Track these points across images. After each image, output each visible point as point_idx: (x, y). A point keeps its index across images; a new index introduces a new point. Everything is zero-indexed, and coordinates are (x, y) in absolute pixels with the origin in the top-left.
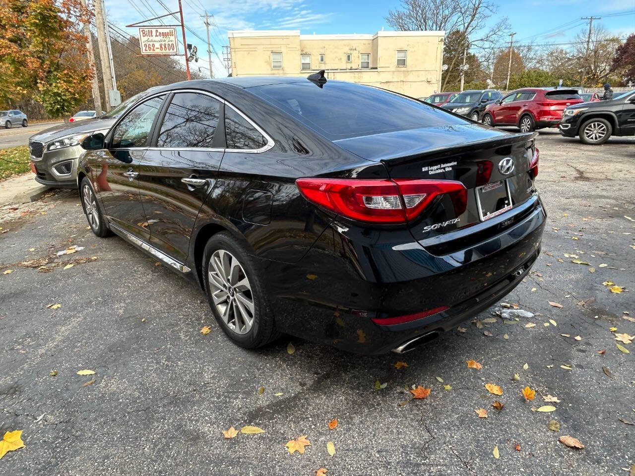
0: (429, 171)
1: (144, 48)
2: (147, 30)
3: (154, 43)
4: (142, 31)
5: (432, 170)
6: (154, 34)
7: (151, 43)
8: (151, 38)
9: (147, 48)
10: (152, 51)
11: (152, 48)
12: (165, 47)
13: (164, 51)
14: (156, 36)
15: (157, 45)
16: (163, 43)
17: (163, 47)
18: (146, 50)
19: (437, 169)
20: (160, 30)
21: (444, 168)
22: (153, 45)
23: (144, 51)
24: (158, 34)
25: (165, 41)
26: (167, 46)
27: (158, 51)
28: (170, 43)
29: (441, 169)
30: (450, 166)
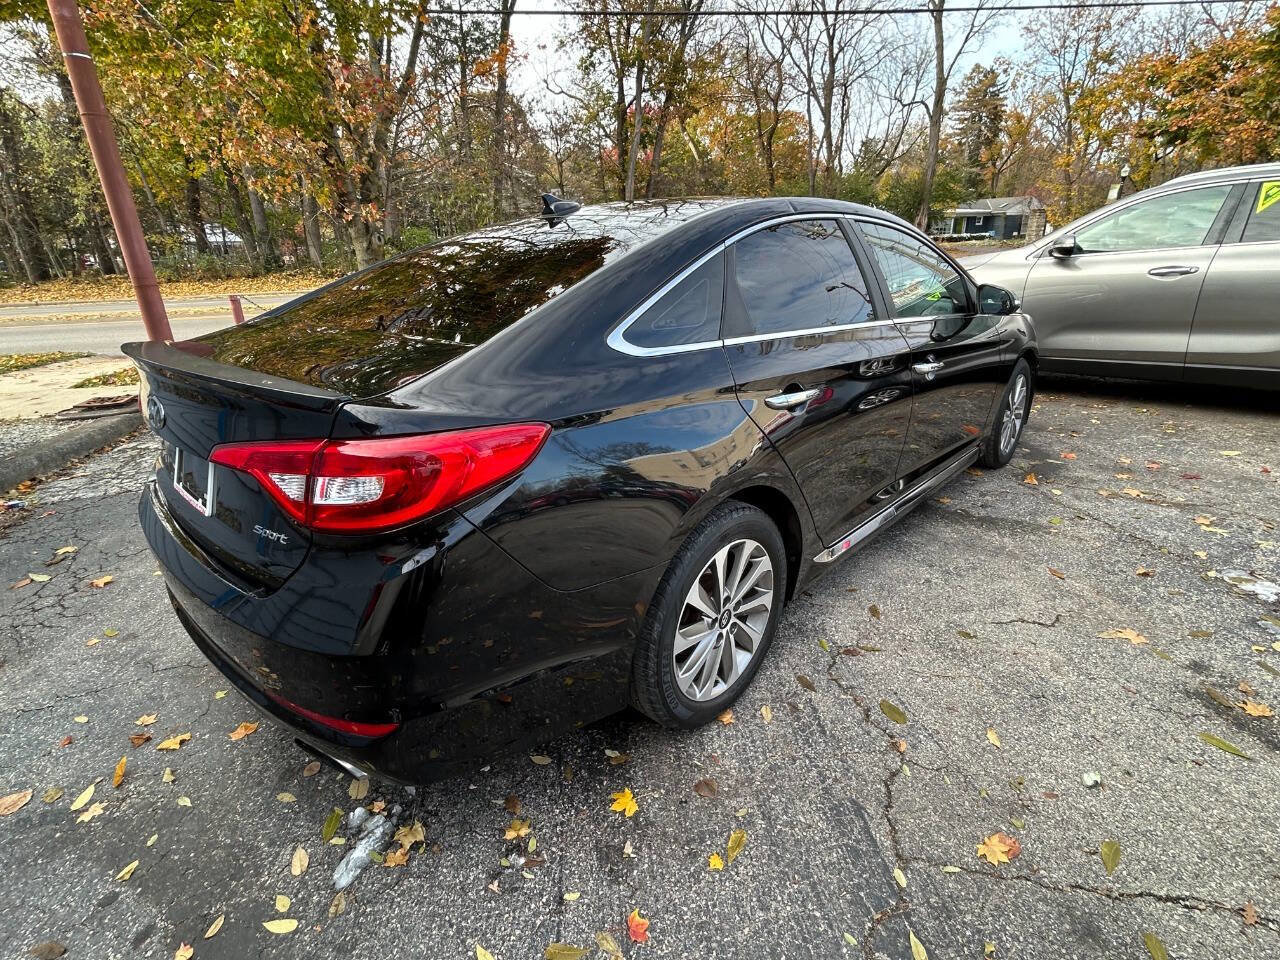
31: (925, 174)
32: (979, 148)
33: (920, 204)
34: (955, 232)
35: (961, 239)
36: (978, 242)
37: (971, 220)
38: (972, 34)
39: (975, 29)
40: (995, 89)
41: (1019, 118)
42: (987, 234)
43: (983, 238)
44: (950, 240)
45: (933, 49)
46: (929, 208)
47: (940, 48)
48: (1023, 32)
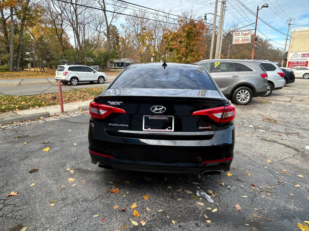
0: (110, 103)
1: (234, 41)
2: (238, 33)
3: (240, 39)
4: (235, 34)
5: (111, 103)
6: (240, 34)
7: (238, 39)
8: (238, 36)
9: (236, 41)
10: (237, 42)
11: (238, 41)
12: (244, 40)
13: (243, 42)
14: (241, 35)
15: (241, 39)
16: (244, 38)
17: (243, 40)
18: (235, 42)
19: (114, 103)
20: (244, 33)
21: (117, 103)
22: (239, 40)
23: (234, 43)
24: (242, 34)
25: (245, 37)
26: (245, 40)
27: (240, 42)
28: (247, 38)
29: (115, 103)
30: (120, 103)
31: (108, 51)
32: (115, 45)
33: (107, 59)
34: (115, 66)
35: (117, 68)
36: (121, 69)
37: (118, 64)
38: (114, 17)
39: (114, 16)
40: (116, 31)
41: (123, 39)
42: (123, 67)
43: (122, 68)
44: (114, 68)
45: (105, 19)
46: (110, 60)
47: (106, 19)
48: (125, 19)
